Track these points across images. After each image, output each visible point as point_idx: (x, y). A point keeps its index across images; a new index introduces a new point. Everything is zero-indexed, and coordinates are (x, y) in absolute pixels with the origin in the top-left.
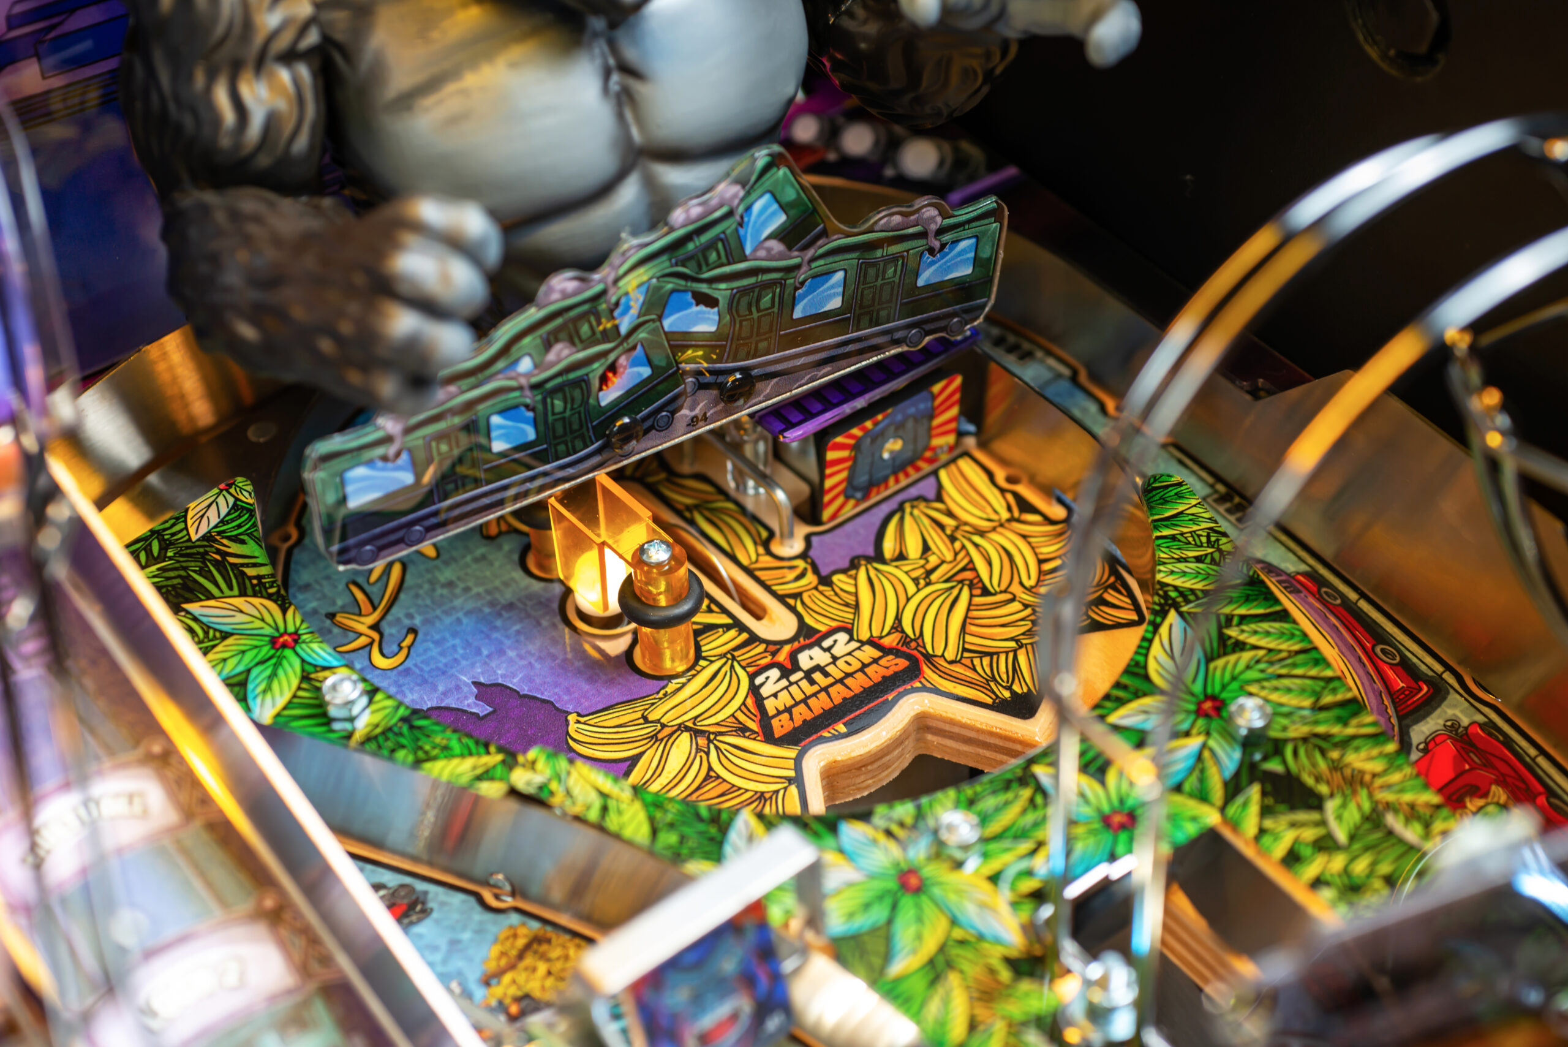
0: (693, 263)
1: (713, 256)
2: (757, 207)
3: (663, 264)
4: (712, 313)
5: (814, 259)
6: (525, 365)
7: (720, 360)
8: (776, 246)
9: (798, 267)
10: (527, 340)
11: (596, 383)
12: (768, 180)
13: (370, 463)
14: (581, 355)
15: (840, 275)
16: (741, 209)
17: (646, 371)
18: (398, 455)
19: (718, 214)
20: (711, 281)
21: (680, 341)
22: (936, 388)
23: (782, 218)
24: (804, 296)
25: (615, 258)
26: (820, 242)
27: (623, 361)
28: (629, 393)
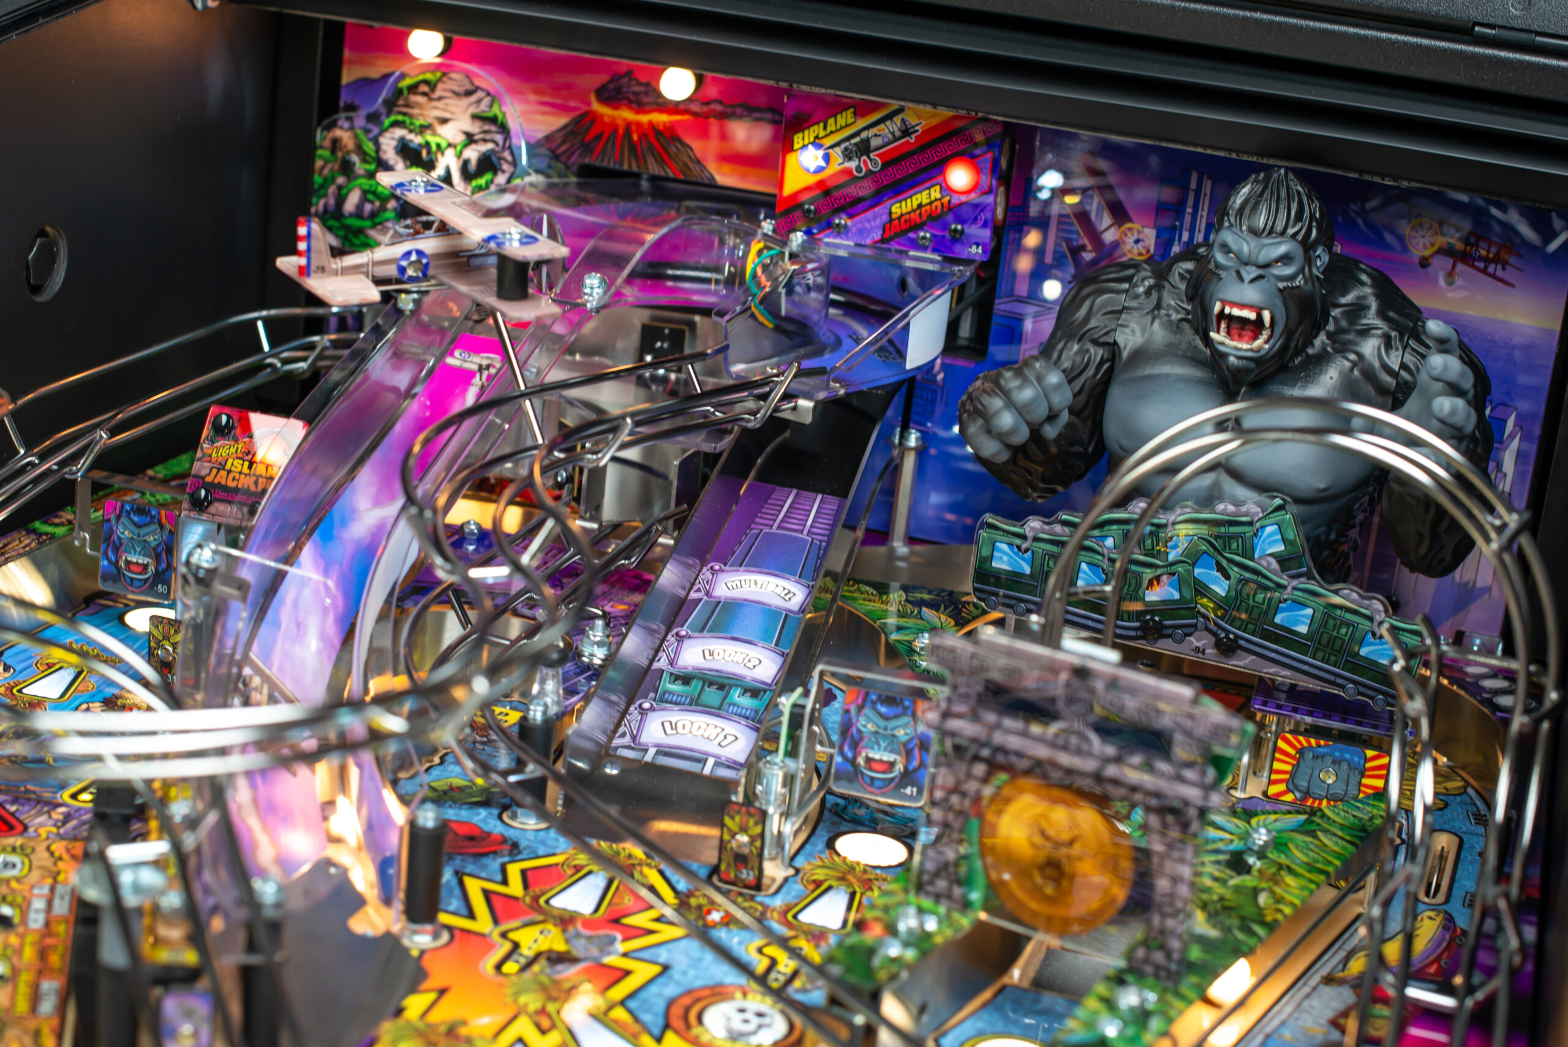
0: (1221, 541)
1: (1234, 545)
2: (1269, 529)
3: (1203, 530)
4: (1226, 583)
5: (1294, 588)
6: (1110, 542)
7: (1222, 618)
8: (1275, 565)
9: (1284, 587)
10: (1115, 527)
11: (1145, 583)
12: (1279, 516)
13: (1010, 545)
14: (1142, 558)
15: (1309, 611)
16: (1258, 525)
17: (1176, 596)
18: (1026, 550)
19: (1244, 519)
20: (1231, 561)
21: (1201, 589)
22: (1370, 753)
23: (1282, 548)
24: (1284, 610)
25: (1178, 511)
26: (1303, 580)
27: (1164, 578)
28: (1163, 602)
